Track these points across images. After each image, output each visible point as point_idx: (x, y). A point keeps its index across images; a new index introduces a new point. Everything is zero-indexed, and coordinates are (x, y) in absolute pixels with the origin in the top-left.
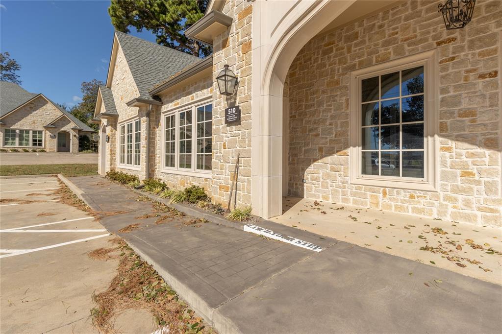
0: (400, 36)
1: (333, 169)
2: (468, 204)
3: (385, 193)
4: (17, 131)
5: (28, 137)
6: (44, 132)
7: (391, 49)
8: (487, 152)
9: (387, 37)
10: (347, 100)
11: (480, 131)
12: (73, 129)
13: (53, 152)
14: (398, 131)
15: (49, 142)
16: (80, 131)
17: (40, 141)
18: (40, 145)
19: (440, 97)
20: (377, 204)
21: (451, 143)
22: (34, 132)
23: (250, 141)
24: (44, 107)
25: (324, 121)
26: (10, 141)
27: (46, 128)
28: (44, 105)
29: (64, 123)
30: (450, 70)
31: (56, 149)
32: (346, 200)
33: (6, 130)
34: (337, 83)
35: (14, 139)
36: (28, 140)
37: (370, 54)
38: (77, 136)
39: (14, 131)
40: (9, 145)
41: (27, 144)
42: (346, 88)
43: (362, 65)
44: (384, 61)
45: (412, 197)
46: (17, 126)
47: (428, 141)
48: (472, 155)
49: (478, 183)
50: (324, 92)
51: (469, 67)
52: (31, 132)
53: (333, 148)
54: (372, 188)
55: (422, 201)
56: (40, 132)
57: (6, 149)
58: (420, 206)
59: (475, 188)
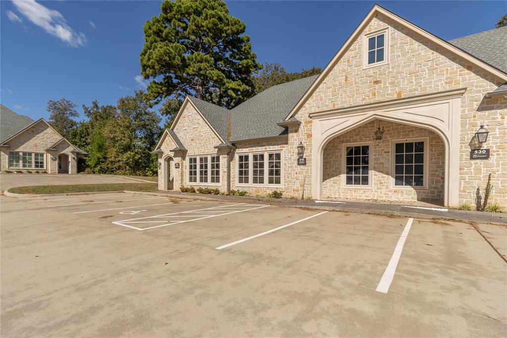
0: (361, 133)
1: (334, 183)
2: (381, 192)
3: (355, 191)
4: (21, 154)
5: (31, 159)
6: (45, 155)
7: (358, 137)
8: (387, 176)
9: (356, 133)
10: (341, 155)
11: (385, 169)
12: (73, 152)
13: (55, 174)
14: (360, 168)
15: (50, 164)
16: (78, 154)
17: (42, 163)
18: (42, 166)
19: (374, 157)
20: (352, 196)
21: (377, 173)
22: (36, 155)
23: (311, 172)
24: (45, 131)
25: (330, 162)
26: (15, 163)
27: (48, 151)
28: (45, 130)
29: (64, 146)
30: (377, 149)
31: (57, 171)
32: (340, 195)
33: (10, 152)
34: (336, 146)
35: (18, 161)
36: (30, 162)
37: (350, 138)
38: (76, 158)
39: (18, 153)
40: (13, 167)
41: (30, 166)
42: (340, 149)
43: (347, 141)
44: (355, 141)
45: (365, 192)
46: (21, 149)
47: (370, 172)
48: (382, 177)
49: (384, 186)
50: (330, 150)
51: (382, 149)
52: (33, 155)
53: (334, 174)
54: (350, 190)
55: (368, 193)
56: (42, 155)
57: (11, 170)
58: (367, 195)
59: (383, 187)
